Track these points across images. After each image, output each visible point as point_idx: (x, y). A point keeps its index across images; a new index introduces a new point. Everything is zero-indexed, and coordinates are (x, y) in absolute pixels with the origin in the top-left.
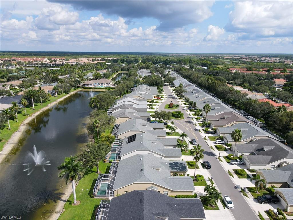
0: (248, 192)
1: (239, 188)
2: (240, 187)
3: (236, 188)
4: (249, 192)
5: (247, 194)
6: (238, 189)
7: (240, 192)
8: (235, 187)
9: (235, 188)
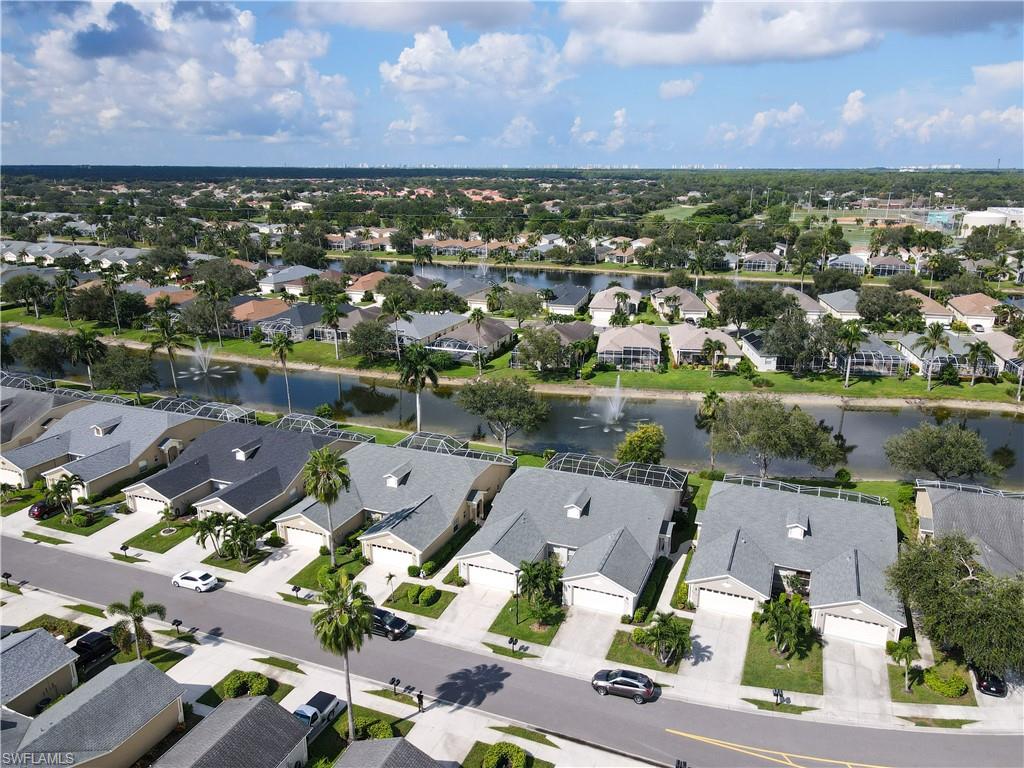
0: (168, 645)
1: (207, 637)
2: (205, 643)
3: (215, 635)
4: (167, 647)
5: (168, 639)
6: (205, 634)
7: (194, 630)
8: (220, 635)
9: (219, 629)
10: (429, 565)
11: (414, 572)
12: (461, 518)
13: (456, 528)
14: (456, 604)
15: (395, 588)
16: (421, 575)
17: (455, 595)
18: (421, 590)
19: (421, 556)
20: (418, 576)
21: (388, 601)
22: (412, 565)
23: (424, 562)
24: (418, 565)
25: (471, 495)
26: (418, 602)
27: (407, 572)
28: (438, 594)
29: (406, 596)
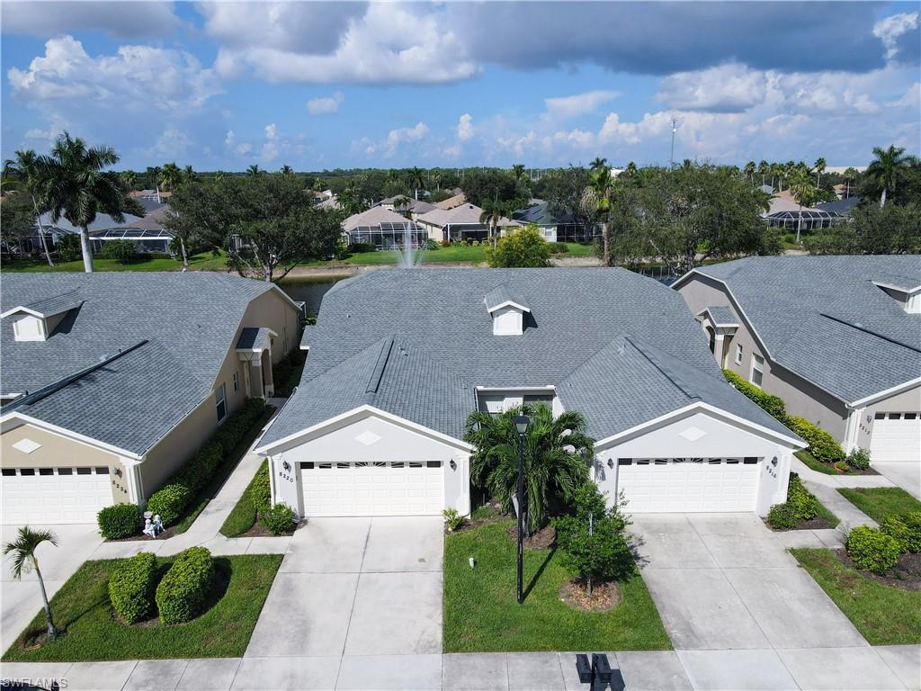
10: (171, 494)
11: (119, 523)
12: (230, 388)
13: (221, 409)
14: (289, 588)
15: (53, 589)
16: (148, 529)
17: (276, 560)
18: (159, 569)
19: (141, 471)
20: (138, 533)
21: (31, 635)
22: (110, 502)
23: (149, 488)
24: (133, 499)
25: (246, 337)
26: (153, 613)
27: (96, 527)
28: (220, 571)
29: (105, 600)
